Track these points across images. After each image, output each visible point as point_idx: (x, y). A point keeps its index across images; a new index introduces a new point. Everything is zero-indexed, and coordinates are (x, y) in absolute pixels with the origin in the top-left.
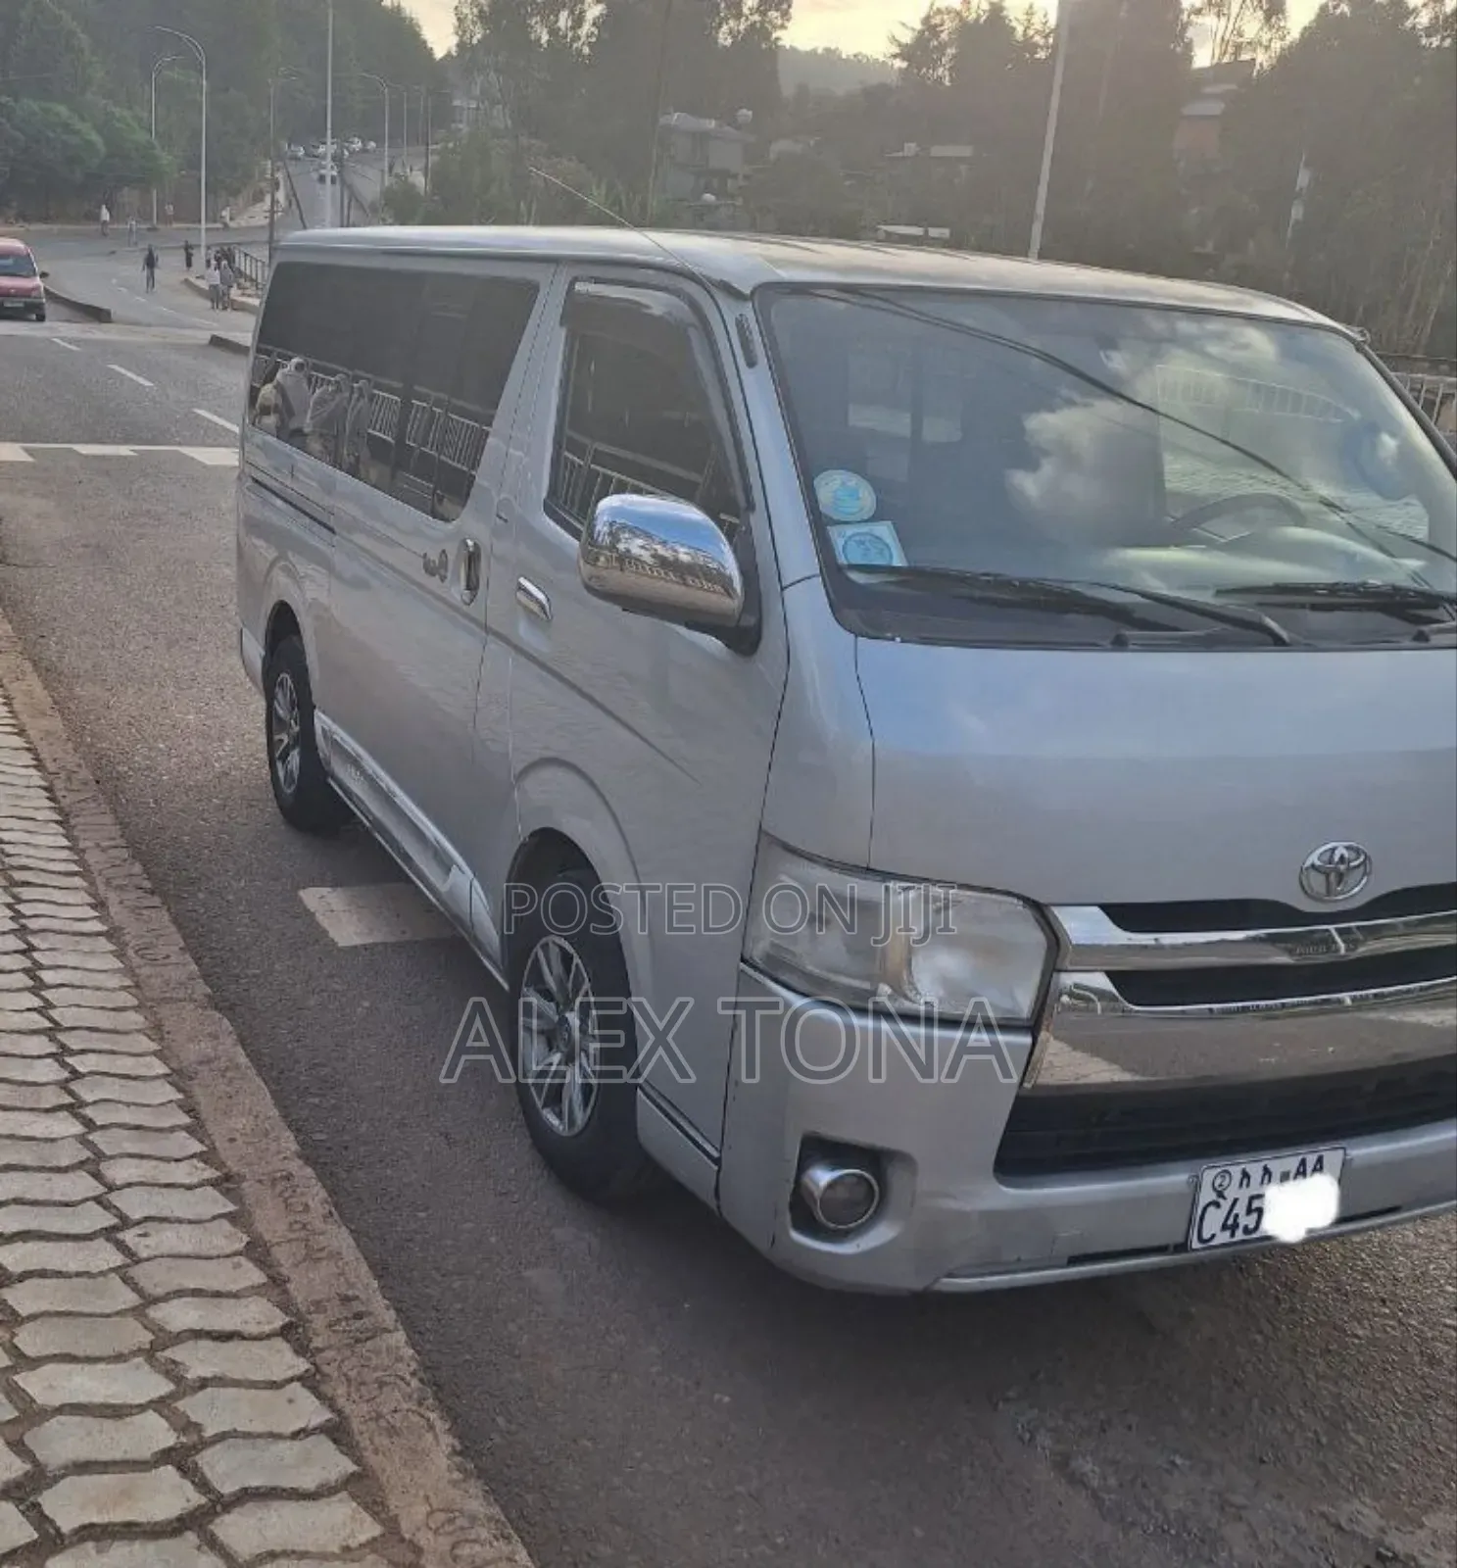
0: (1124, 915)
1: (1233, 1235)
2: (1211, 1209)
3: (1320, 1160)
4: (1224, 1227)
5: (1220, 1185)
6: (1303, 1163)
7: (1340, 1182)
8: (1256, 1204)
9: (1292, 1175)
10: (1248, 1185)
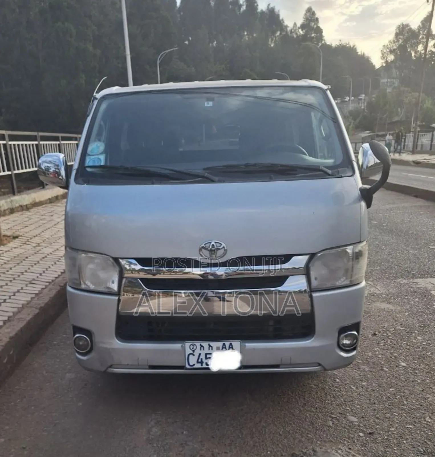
0: (142, 261)
1: (202, 365)
2: (191, 356)
3: (231, 344)
4: (198, 362)
5: (193, 348)
6: (224, 344)
7: (241, 352)
8: (208, 356)
9: (221, 348)
10: (204, 349)
